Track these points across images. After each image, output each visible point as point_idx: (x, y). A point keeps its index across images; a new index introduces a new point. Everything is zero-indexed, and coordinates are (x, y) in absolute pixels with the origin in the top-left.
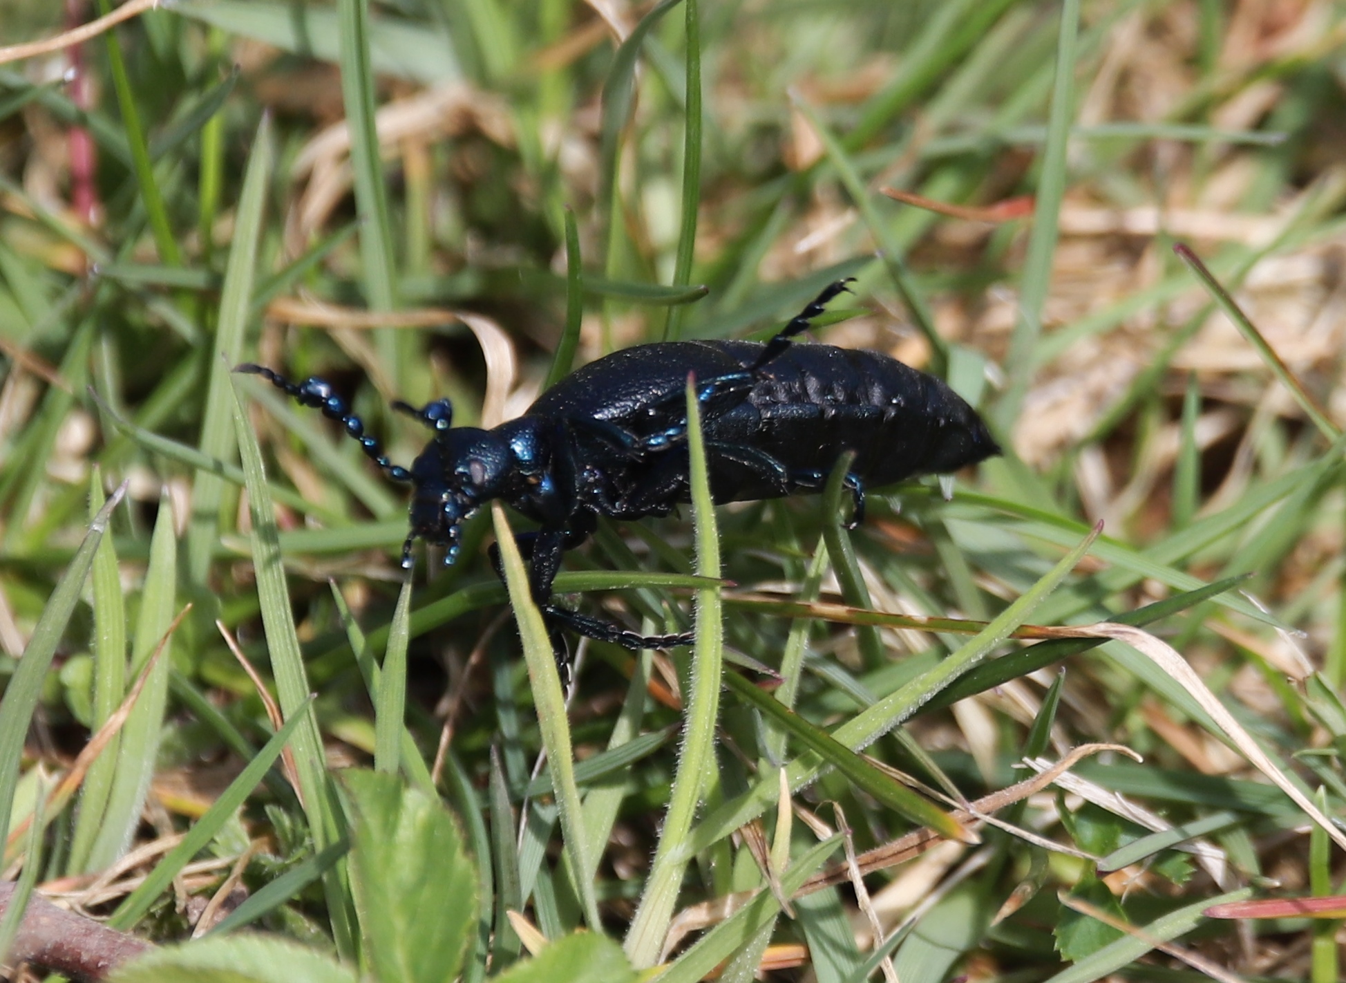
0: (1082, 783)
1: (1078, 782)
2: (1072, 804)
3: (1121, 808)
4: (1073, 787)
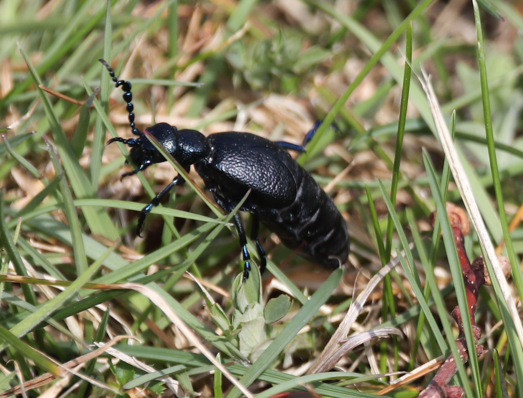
0: (119, 353)
1: (117, 352)
2: (114, 362)
3: (135, 363)
4: (115, 354)
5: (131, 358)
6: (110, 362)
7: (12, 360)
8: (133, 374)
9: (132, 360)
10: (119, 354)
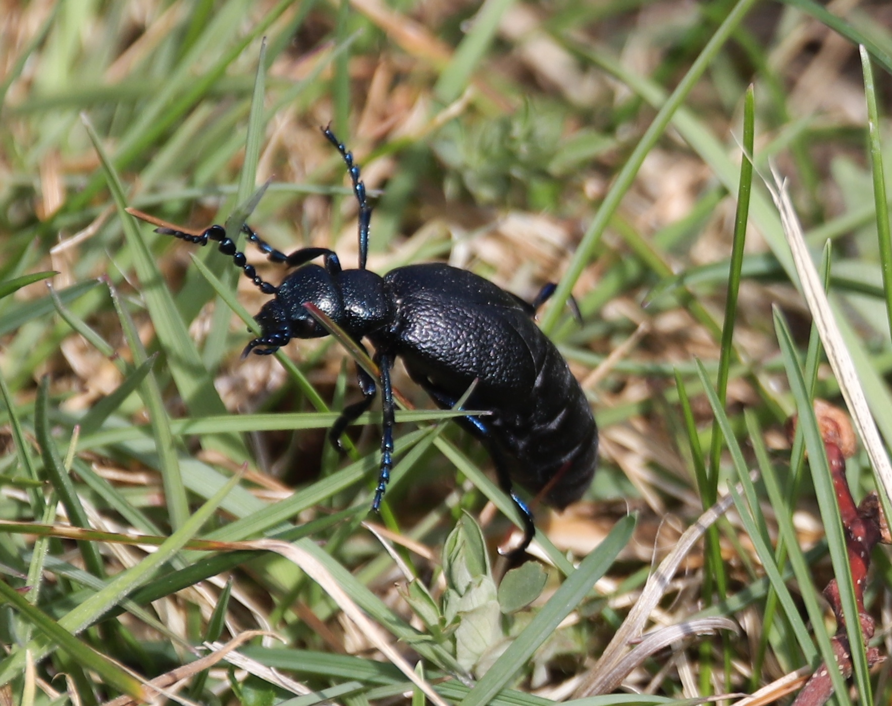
0: (247, 661)
1: (244, 659)
2: (240, 676)
3: (274, 678)
4: (240, 664)
5: (268, 669)
6: (231, 676)
7: (63, 674)
8: (271, 698)
9: (270, 673)
10: (248, 663)
